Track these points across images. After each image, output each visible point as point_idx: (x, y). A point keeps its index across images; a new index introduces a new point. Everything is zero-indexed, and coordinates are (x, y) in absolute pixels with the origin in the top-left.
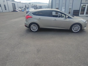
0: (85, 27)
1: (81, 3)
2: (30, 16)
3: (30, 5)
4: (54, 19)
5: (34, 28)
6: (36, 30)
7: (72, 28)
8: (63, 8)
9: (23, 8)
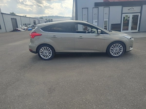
0: (132, 47)
1: (122, 13)
2: (38, 33)
3: (42, 20)
4: (79, 37)
5: (46, 53)
6: (50, 57)
7: (110, 50)
8: (94, 21)
9: (31, 26)
